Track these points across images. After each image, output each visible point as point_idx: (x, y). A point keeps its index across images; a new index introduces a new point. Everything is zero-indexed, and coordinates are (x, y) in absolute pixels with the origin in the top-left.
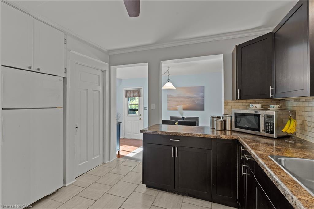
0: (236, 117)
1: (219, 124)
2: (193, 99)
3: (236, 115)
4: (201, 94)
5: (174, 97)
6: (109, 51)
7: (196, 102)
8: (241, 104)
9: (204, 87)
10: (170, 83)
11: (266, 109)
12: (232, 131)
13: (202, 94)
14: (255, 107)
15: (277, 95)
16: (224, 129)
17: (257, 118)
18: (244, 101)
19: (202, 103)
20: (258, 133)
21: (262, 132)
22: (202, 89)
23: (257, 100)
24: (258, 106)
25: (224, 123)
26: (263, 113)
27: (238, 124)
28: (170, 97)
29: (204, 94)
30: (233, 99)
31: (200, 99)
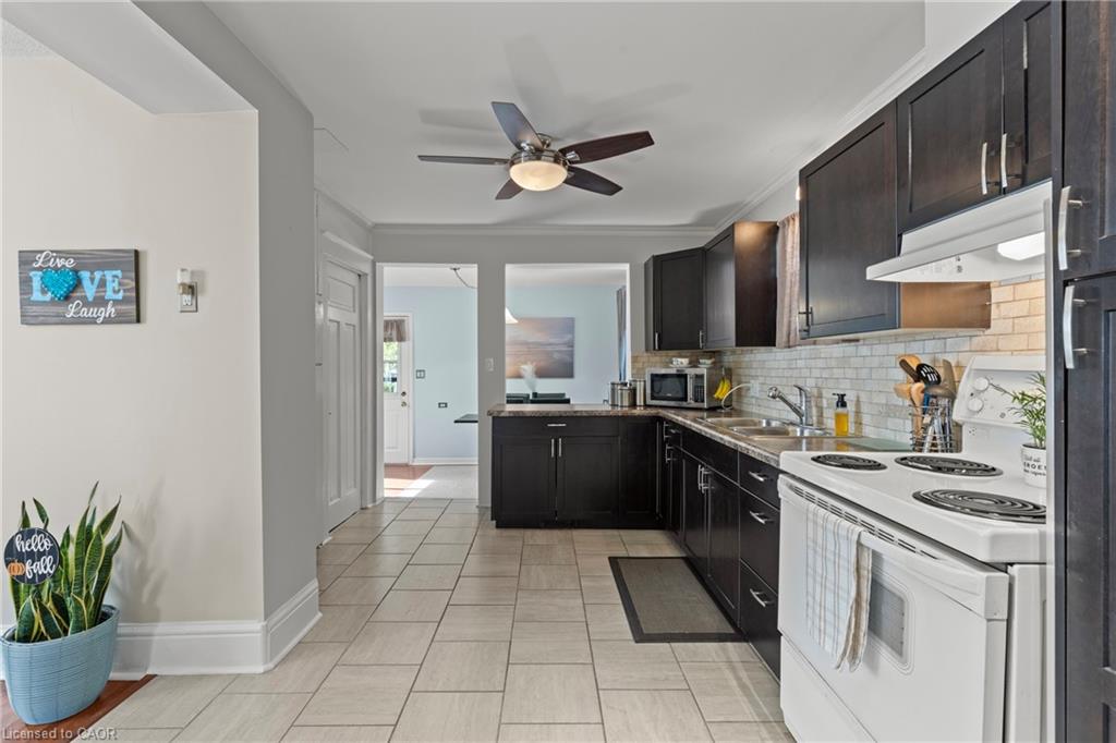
0: (652, 381)
1: (626, 394)
2: (549, 348)
3: (655, 377)
4: (567, 338)
6: (377, 226)
7: (556, 356)
8: (657, 359)
9: (572, 320)
11: (696, 367)
12: (646, 406)
13: (570, 336)
14: (681, 362)
15: (709, 344)
16: (633, 405)
17: (683, 380)
18: (663, 353)
19: (570, 360)
20: (684, 404)
21: (691, 402)
22: (569, 325)
23: (684, 352)
24: (685, 361)
25: (633, 392)
26: (691, 372)
27: (656, 395)
29: (573, 337)
30: (647, 350)
31: (565, 349)
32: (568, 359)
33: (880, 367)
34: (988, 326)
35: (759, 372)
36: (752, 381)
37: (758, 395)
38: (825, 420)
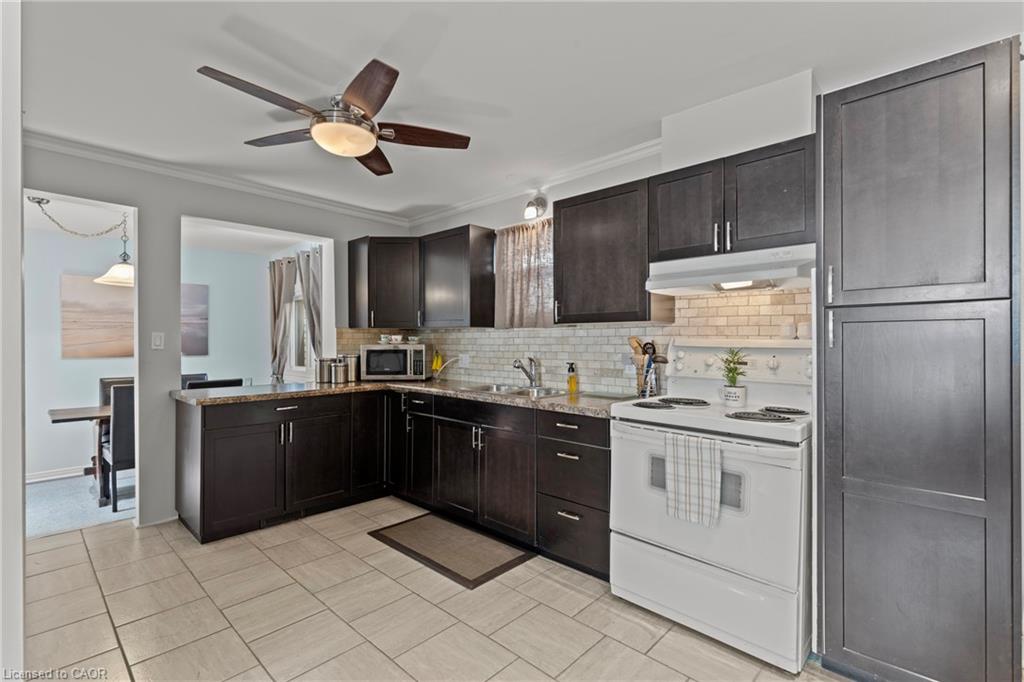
0: (367, 357)
1: (341, 370)
3: (369, 353)
4: (201, 308)
5: (97, 312)
9: (206, 287)
10: (128, 266)
12: (360, 382)
13: (204, 307)
14: (393, 339)
16: (346, 380)
17: (401, 355)
19: (204, 335)
21: (410, 375)
23: (395, 330)
25: (346, 368)
26: (408, 348)
27: (372, 370)
28: (79, 310)
29: (207, 308)
31: (195, 321)
32: (200, 333)
33: (596, 344)
34: (673, 321)
35: (470, 347)
36: (461, 355)
37: (467, 366)
38: (543, 383)
